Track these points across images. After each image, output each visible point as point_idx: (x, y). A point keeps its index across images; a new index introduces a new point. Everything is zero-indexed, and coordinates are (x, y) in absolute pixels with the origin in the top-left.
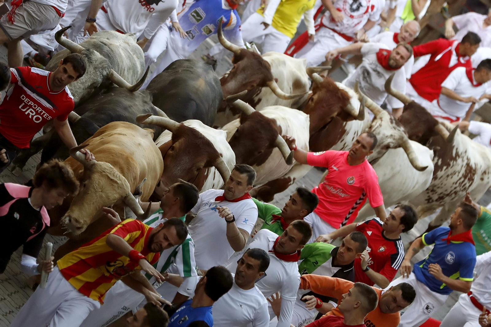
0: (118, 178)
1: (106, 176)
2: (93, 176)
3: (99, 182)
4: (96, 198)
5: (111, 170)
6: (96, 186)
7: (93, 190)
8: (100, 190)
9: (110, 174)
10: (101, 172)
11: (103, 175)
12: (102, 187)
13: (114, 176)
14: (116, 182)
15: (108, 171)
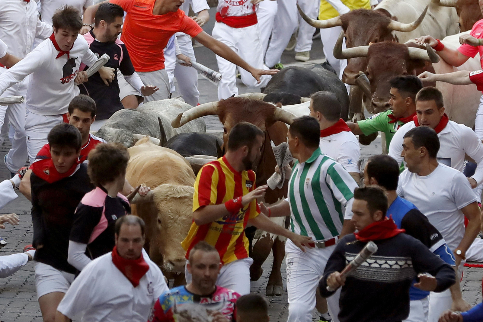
0: (184, 192)
1: (173, 199)
2: (160, 207)
3: (170, 209)
4: (179, 226)
5: (173, 189)
6: (170, 215)
7: (171, 221)
8: (177, 216)
9: (174, 194)
10: (166, 198)
11: (169, 200)
12: (178, 212)
13: (179, 192)
14: (186, 197)
15: (171, 193)
